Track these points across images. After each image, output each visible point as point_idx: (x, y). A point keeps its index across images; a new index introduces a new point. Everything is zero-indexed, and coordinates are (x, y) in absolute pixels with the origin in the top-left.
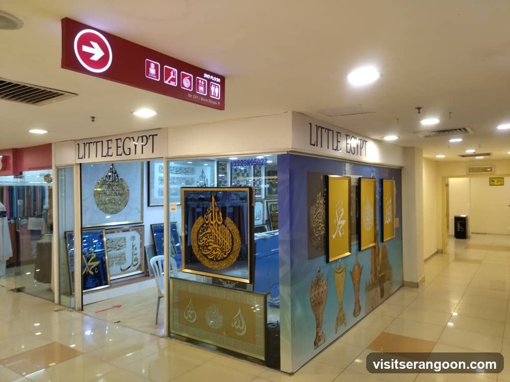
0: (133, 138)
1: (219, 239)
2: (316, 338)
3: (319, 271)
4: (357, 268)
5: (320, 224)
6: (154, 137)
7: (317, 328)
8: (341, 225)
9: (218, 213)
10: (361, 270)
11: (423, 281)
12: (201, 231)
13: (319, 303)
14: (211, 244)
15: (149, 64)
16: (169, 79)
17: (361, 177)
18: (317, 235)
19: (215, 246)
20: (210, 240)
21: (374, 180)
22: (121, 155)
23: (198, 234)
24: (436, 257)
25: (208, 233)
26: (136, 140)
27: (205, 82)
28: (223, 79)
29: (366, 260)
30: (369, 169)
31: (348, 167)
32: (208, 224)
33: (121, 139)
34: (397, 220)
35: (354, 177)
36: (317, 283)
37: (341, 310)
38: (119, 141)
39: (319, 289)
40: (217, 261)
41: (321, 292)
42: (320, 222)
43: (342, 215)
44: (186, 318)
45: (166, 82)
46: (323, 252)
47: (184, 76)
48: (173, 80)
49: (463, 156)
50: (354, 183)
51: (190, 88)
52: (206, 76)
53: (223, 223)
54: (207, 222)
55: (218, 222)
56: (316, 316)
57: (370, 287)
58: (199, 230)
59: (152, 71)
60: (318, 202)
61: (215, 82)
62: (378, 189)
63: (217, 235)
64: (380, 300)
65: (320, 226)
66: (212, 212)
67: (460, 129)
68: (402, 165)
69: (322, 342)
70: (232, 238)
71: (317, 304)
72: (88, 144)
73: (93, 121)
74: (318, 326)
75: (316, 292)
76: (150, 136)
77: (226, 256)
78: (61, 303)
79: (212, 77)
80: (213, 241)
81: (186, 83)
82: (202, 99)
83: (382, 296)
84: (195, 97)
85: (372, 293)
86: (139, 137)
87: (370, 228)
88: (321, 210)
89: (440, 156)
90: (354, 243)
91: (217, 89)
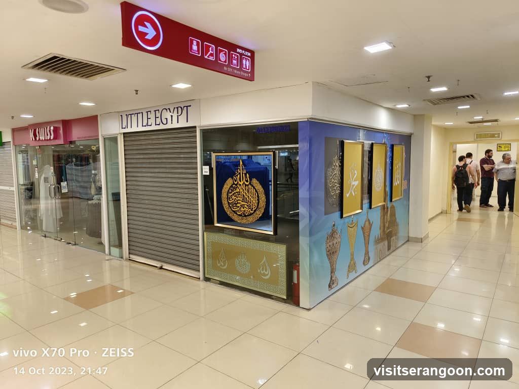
0: (169, 109)
1: (247, 197)
2: (330, 281)
3: (334, 225)
4: (367, 223)
5: (336, 184)
6: (188, 107)
7: (331, 273)
8: (354, 185)
9: (246, 174)
10: (371, 225)
11: (427, 237)
12: (230, 191)
13: (333, 252)
14: (240, 202)
15: (192, 41)
16: (208, 54)
17: (373, 142)
18: (332, 194)
19: (243, 203)
20: (239, 198)
21: (385, 145)
22: (159, 125)
23: (228, 194)
24: (440, 217)
25: (236, 192)
26: (172, 111)
27: (237, 56)
28: (252, 53)
29: (376, 217)
30: (381, 135)
31: (362, 134)
32: (236, 185)
33: (158, 110)
34: (405, 183)
35: (368, 143)
36: (332, 235)
37: (352, 259)
38: (157, 112)
39: (333, 240)
40: (245, 216)
41: (335, 243)
42: (335, 183)
43: (355, 177)
44: (219, 265)
45: (206, 57)
46: (338, 209)
47: (221, 51)
48: (212, 55)
49: (471, 123)
50: (367, 148)
51: (225, 62)
52: (238, 50)
53: (250, 183)
54: (236, 183)
55: (245, 182)
56: (330, 263)
57: (379, 241)
58: (229, 190)
59: (195, 47)
60: (334, 164)
61: (247, 56)
62: (389, 154)
63: (244, 194)
64: (387, 253)
65: (336, 186)
66: (240, 173)
67: (468, 96)
68: (412, 132)
69: (335, 285)
70: (258, 196)
71: (331, 254)
72: (130, 116)
73: (137, 94)
74: (332, 271)
75: (331, 244)
76: (184, 107)
77: (252, 212)
78: (112, 254)
79: (243, 52)
80: (241, 199)
81: (222, 57)
82: (236, 71)
83: (389, 249)
84: (230, 70)
85: (380, 246)
86: (174, 108)
87: (381, 188)
88: (337, 172)
89: (449, 123)
90: (366, 201)
91: (248, 62)
